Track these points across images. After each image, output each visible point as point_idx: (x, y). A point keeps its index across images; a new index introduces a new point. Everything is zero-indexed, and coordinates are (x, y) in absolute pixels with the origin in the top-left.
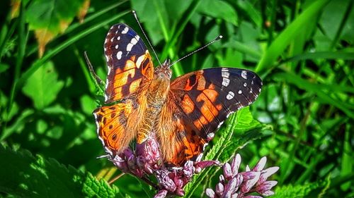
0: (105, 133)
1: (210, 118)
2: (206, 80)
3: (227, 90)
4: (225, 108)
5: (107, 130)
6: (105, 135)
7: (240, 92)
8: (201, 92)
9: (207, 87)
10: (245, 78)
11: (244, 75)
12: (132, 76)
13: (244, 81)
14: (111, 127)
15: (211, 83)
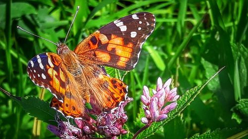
0: (67, 112)
1: (128, 55)
2: (106, 35)
3: (128, 33)
4: (135, 44)
5: (67, 109)
6: (68, 113)
7: (140, 29)
8: (108, 44)
9: (109, 39)
10: (138, 18)
11: (135, 17)
12: (57, 74)
13: (137, 21)
14: (67, 105)
15: (111, 35)
